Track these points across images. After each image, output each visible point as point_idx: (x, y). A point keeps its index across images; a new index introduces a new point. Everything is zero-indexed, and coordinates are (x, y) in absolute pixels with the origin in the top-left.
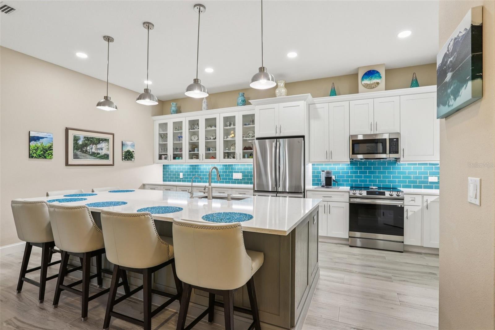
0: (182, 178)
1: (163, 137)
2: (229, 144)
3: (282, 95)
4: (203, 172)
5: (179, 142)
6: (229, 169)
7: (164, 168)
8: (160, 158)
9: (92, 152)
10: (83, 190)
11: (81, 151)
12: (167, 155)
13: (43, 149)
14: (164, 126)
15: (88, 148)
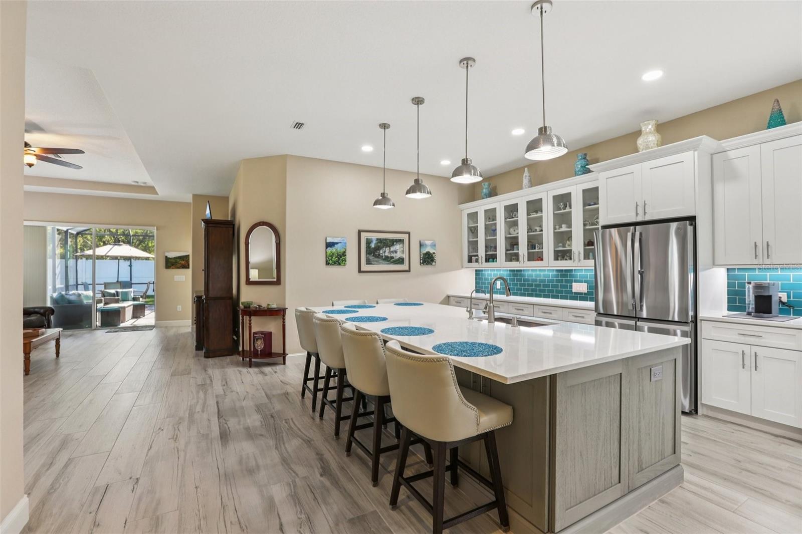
0: (500, 288)
1: (473, 231)
2: (563, 237)
3: (650, 146)
4: (528, 280)
5: (493, 238)
6: (566, 276)
7: (476, 275)
8: (470, 261)
9: (385, 256)
10: (366, 301)
11: (373, 256)
12: (477, 256)
13: (338, 255)
14: (473, 216)
15: (381, 252)
